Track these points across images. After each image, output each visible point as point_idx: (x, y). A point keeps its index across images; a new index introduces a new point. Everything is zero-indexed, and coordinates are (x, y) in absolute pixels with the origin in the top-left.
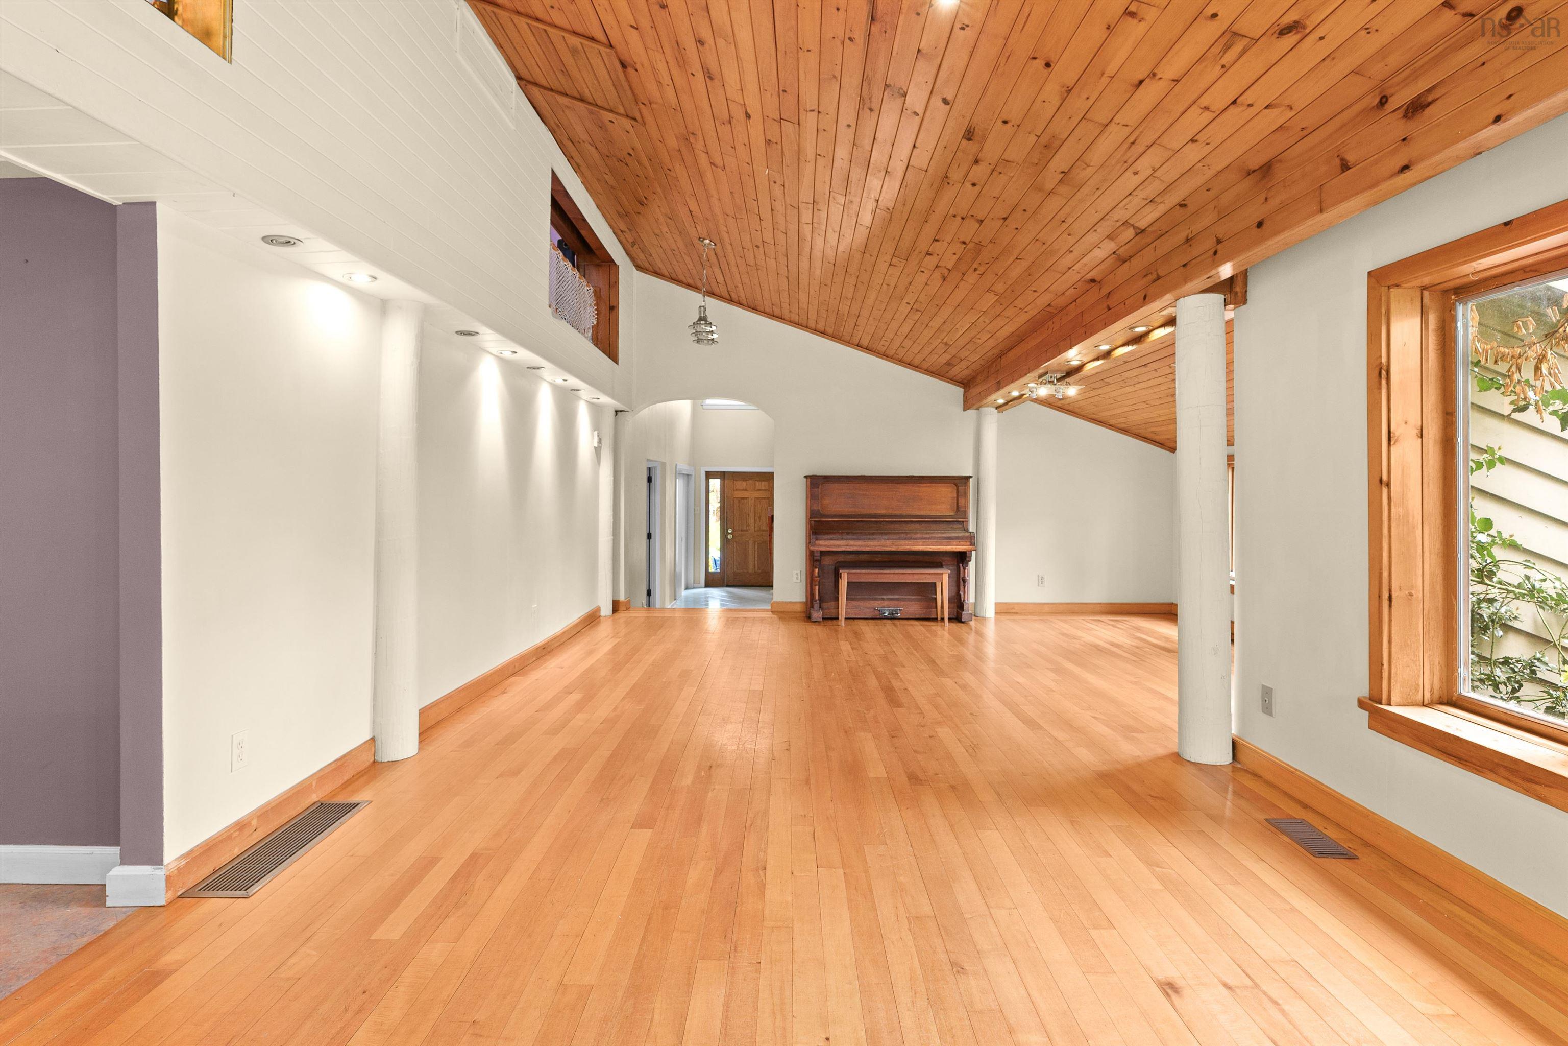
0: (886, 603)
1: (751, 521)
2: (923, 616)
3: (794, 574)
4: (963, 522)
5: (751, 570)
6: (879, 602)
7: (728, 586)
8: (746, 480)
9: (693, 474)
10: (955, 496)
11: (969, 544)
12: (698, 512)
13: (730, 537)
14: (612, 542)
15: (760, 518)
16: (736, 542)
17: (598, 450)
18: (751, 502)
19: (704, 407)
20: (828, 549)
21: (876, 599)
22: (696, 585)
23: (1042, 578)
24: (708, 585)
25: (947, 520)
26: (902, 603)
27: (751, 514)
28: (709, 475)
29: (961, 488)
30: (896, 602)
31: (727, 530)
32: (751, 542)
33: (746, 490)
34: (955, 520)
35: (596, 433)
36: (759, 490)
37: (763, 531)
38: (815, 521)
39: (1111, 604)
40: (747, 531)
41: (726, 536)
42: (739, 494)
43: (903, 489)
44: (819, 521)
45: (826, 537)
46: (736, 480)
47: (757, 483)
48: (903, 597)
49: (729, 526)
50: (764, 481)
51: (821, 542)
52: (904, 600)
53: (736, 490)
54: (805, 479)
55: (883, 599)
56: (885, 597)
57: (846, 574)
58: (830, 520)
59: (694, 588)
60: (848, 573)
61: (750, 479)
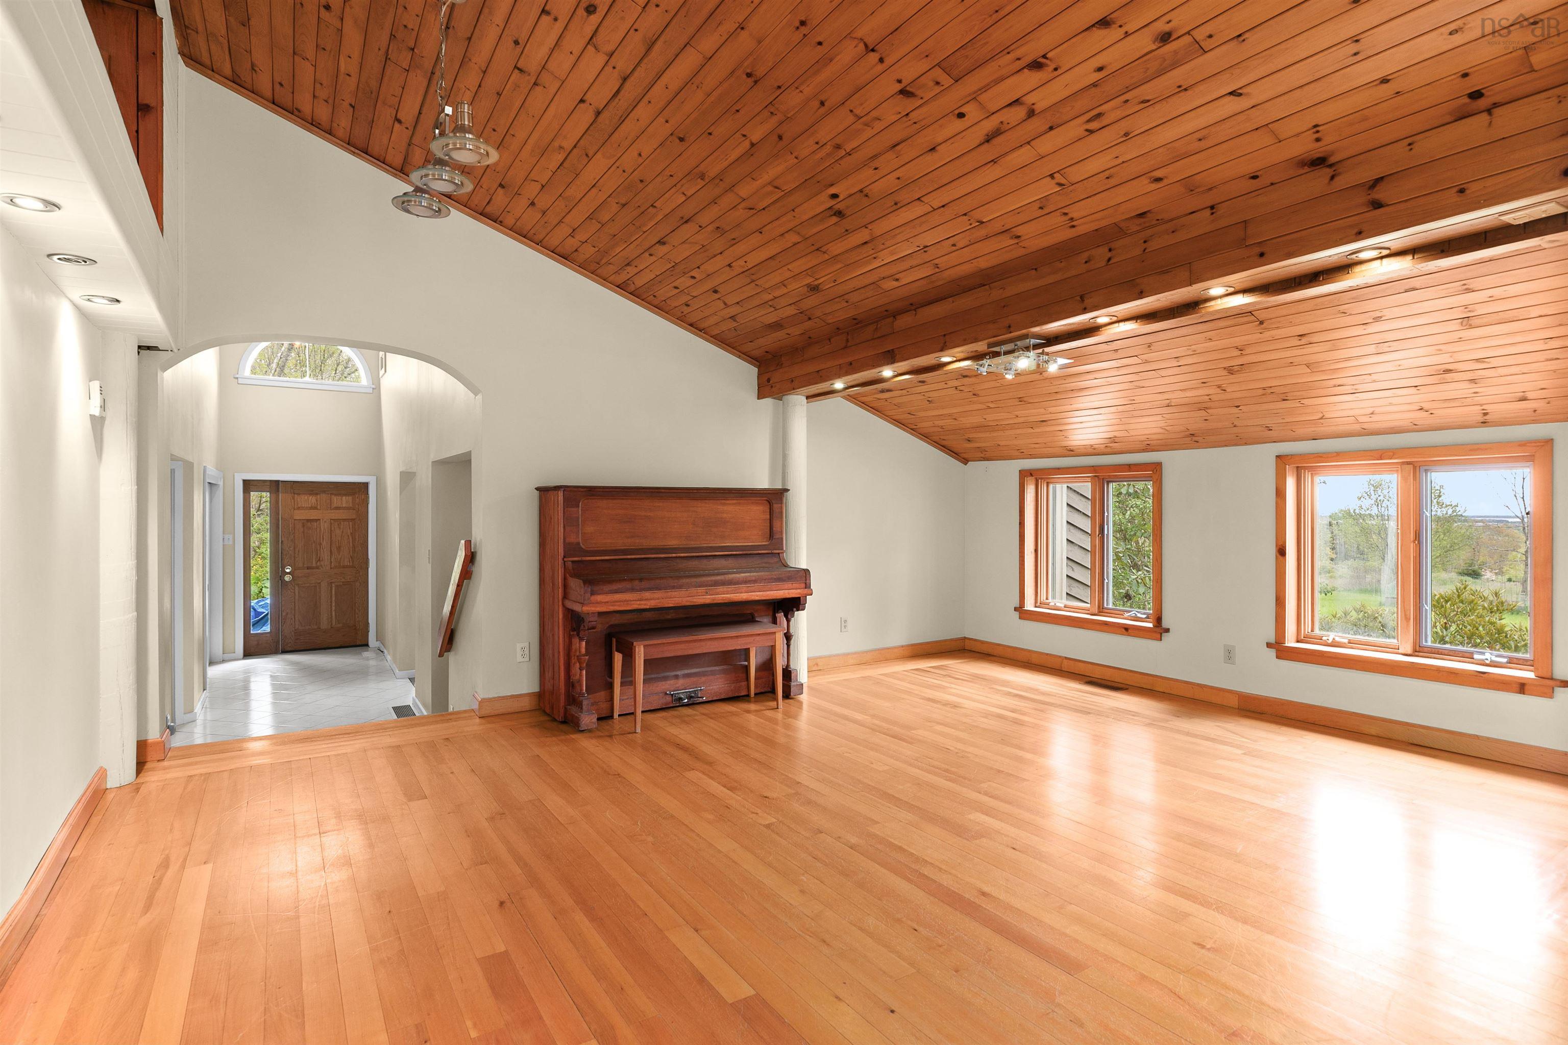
0: (681, 682)
1: (325, 555)
2: (731, 695)
3: (518, 649)
4: (779, 554)
5: (324, 624)
6: (672, 682)
7: (284, 652)
8: (317, 494)
9: (221, 483)
10: (768, 517)
11: (803, 585)
12: (231, 543)
13: (287, 578)
14: (134, 624)
15: (339, 548)
16: (298, 585)
17: (97, 424)
18: (324, 526)
19: (240, 381)
20: (612, 608)
21: (666, 678)
22: (227, 656)
23: (845, 621)
24: (248, 653)
25: (760, 552)
26: (703, 679)
27: (324, 543)
28: (248, 485)
29: (776, 506)
30: (694, 679)
31: (283, 568)
32: (324, 585)
33: (315, 508)
34: (770, 552)
35: (95, 385)
36: (337, 508)
37: (344, 567)
38: (573, 562)
39: (912, 645)
40: (317, 568)
41: (281, 578)
42: (300, 515)
43: (704, 509)
44: (581, 561)
45: (607, 588)
46: (298, 494)
47: (335, 498)
48: (703, 669)
49: (285, 562)
50: (345, 495)
51: (599, 598)
52: (703, 674)
53: (299, 508)
54: (537, 493)
55: (677, 677)
56: (679, 673)
57: (642, 647)
58: (598, 558)
59: (224, 661)
60: (644, 646)
61: (324, 492)
